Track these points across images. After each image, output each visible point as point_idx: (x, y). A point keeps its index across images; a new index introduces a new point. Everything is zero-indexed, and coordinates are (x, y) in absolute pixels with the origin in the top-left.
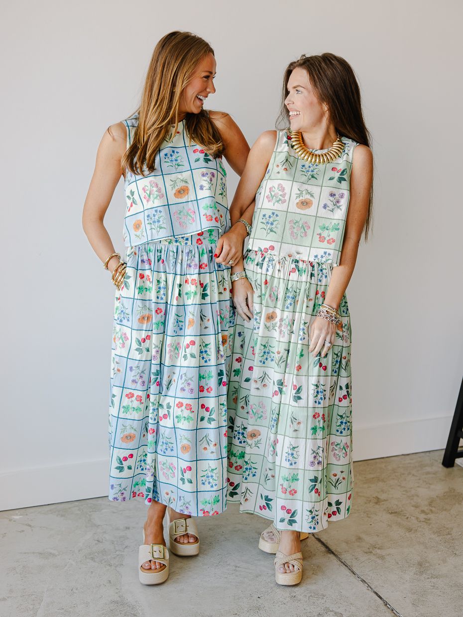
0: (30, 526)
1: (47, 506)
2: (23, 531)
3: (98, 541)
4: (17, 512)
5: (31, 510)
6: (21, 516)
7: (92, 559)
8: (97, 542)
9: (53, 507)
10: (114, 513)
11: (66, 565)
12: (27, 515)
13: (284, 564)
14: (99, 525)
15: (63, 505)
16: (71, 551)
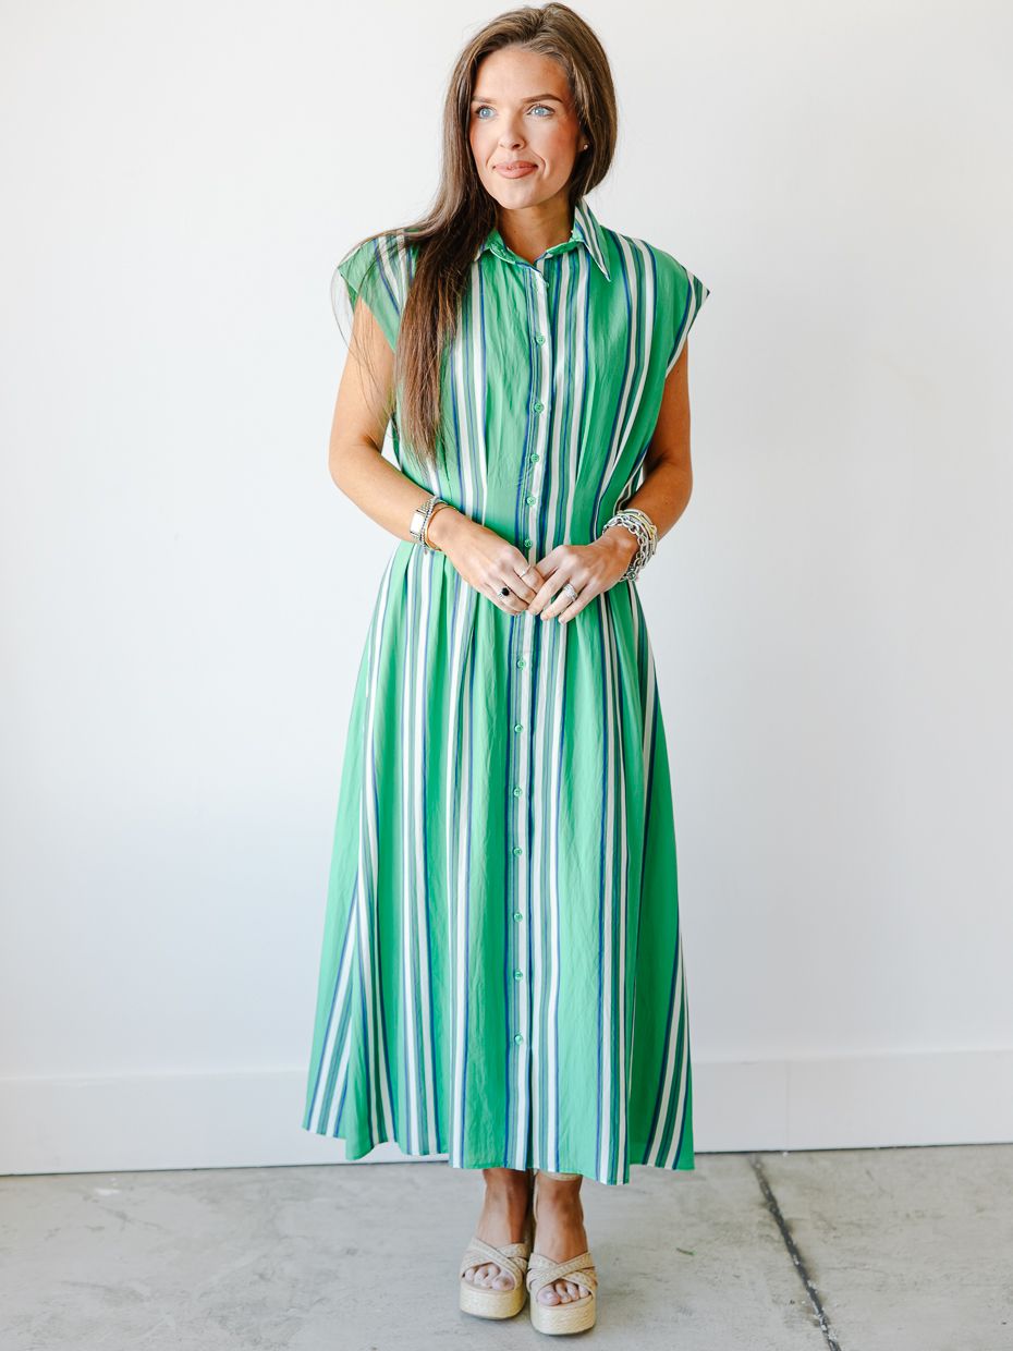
0: (123, 1216)
1: (190, 1173)
2: (100, 1228)
3: (262, 1276)
4: (113, 1178)
5: (148, 1178)
6: (116, 1191)
7: (223, 1320)
8: (256, 1277)
9: (205, 1175)
10: (339, 1208)
11: (151, 1328)
12: (132, 1189)
13: (554, 1284)
14: (286, 1237)
15: (227, 1175)
16: (183, 1292)
